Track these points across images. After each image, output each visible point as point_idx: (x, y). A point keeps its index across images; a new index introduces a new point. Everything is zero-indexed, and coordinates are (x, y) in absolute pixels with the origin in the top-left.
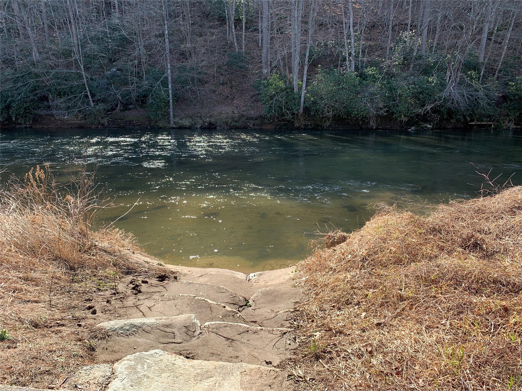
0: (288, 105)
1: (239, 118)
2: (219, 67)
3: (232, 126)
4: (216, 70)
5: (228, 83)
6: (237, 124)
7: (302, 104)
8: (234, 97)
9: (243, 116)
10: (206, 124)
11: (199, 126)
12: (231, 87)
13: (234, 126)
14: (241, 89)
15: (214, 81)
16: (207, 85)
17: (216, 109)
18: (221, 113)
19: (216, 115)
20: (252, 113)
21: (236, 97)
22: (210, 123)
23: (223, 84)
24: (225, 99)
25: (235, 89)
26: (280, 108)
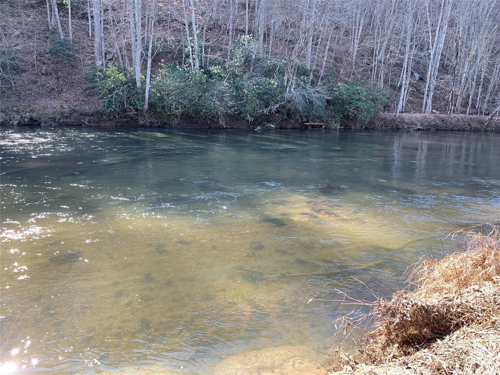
0: (131, 101)
1: (70, 114)
2: (39, 55)
3: (62, 123)
4: (36, 58)
5: (53, 73)
6: (68, 120)
7: (147, 100)
8: (62, 90)
9: (75, 111)
10: (26, 120)
11: (15, 123)
12: (58, 78)
13: (63, 122)
14: (70, 81)
15: (33, 70)
16: (23, 75)
17: (38, 102)
18: (45, 108)
19: (39, 110)
20: (87, 108)
21: (65, 90)
22: (31, 119)
23: (46, 74)
24: (50, 92)
25: (63, 81)
26: (121, 103)
